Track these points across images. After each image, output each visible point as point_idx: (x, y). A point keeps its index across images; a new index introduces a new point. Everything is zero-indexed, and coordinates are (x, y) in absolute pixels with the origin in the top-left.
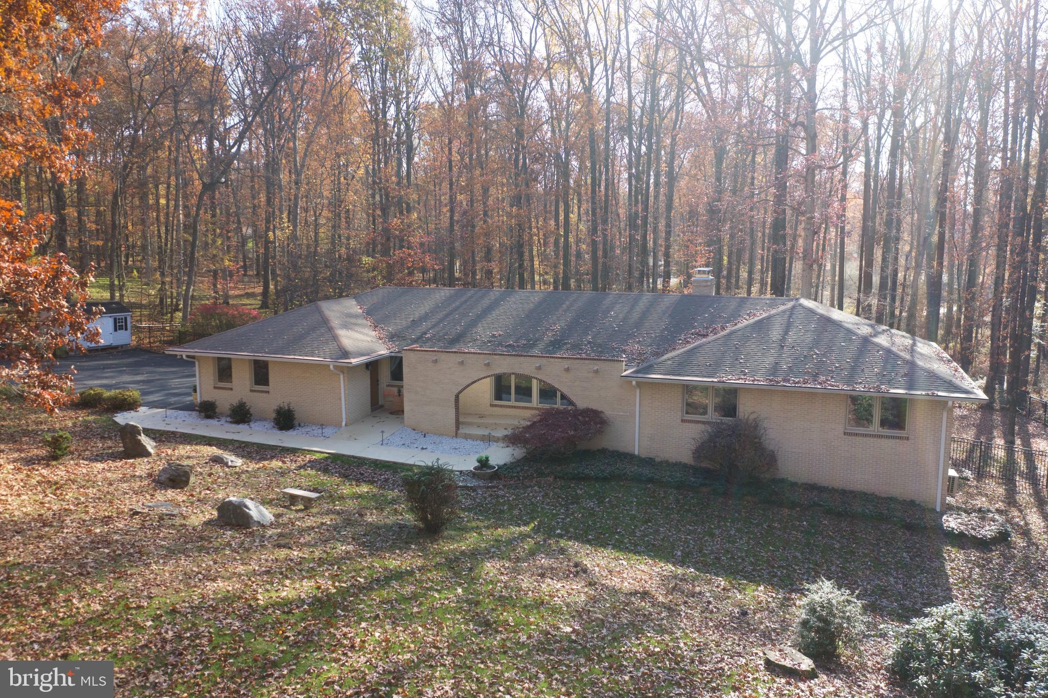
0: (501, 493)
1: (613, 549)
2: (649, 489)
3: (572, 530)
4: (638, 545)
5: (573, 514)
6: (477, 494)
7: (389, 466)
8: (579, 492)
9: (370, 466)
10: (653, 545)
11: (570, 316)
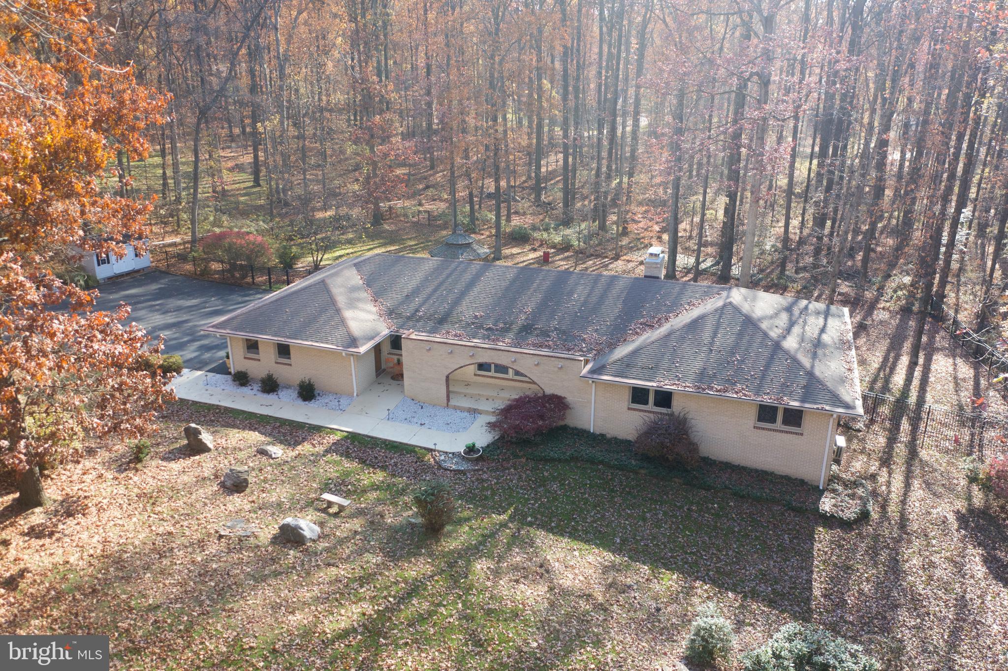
0: (485, 476)
1: (570, 537)
2: (600, 470)
3: (539, 516)
4: (589, 532)
5: (540, 499)
6: (467, 478)
7: (396, 447)
8: (546, 474)
9: (381, 448)
10: (600, 532)
11: (539, 297)
